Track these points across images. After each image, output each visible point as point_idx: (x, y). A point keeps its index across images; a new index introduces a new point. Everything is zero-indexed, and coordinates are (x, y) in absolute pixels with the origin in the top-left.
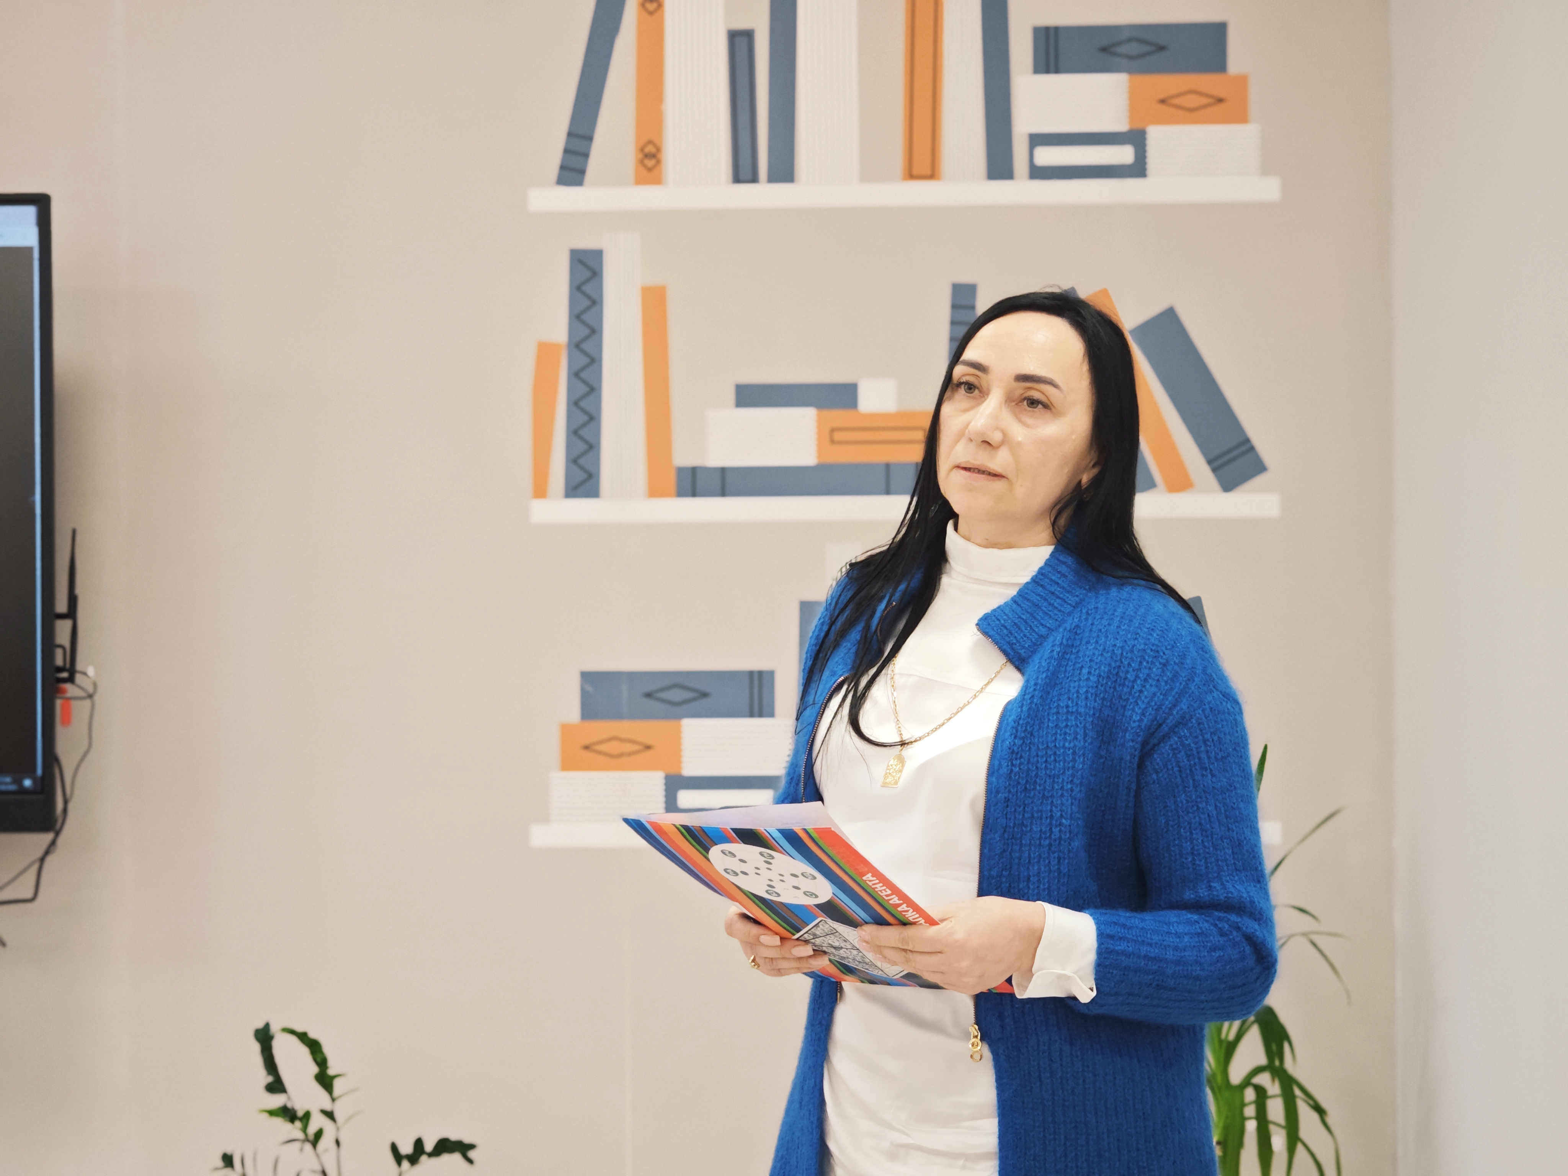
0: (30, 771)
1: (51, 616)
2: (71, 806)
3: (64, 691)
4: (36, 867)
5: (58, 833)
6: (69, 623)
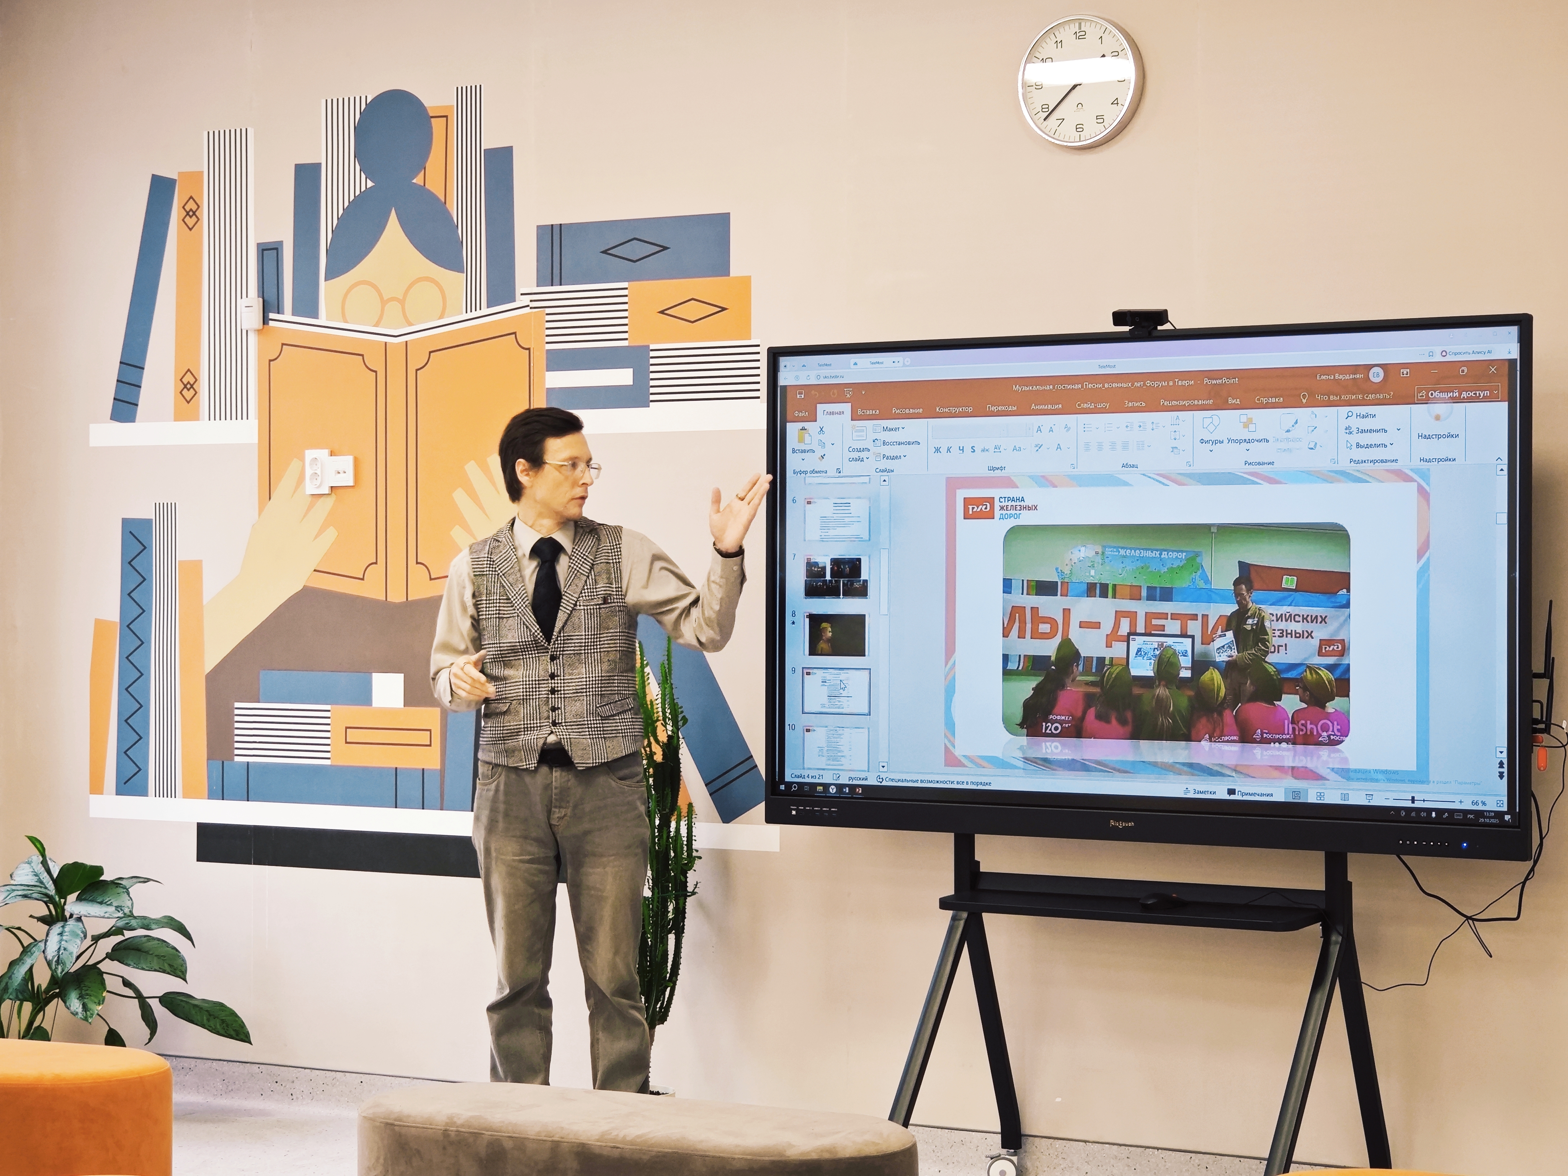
1: (1529, 675)
2: (1546, 842)
3: (1541, 741)
4: (1518, 889)
5: (1536, 862)
6: (1546, 682)
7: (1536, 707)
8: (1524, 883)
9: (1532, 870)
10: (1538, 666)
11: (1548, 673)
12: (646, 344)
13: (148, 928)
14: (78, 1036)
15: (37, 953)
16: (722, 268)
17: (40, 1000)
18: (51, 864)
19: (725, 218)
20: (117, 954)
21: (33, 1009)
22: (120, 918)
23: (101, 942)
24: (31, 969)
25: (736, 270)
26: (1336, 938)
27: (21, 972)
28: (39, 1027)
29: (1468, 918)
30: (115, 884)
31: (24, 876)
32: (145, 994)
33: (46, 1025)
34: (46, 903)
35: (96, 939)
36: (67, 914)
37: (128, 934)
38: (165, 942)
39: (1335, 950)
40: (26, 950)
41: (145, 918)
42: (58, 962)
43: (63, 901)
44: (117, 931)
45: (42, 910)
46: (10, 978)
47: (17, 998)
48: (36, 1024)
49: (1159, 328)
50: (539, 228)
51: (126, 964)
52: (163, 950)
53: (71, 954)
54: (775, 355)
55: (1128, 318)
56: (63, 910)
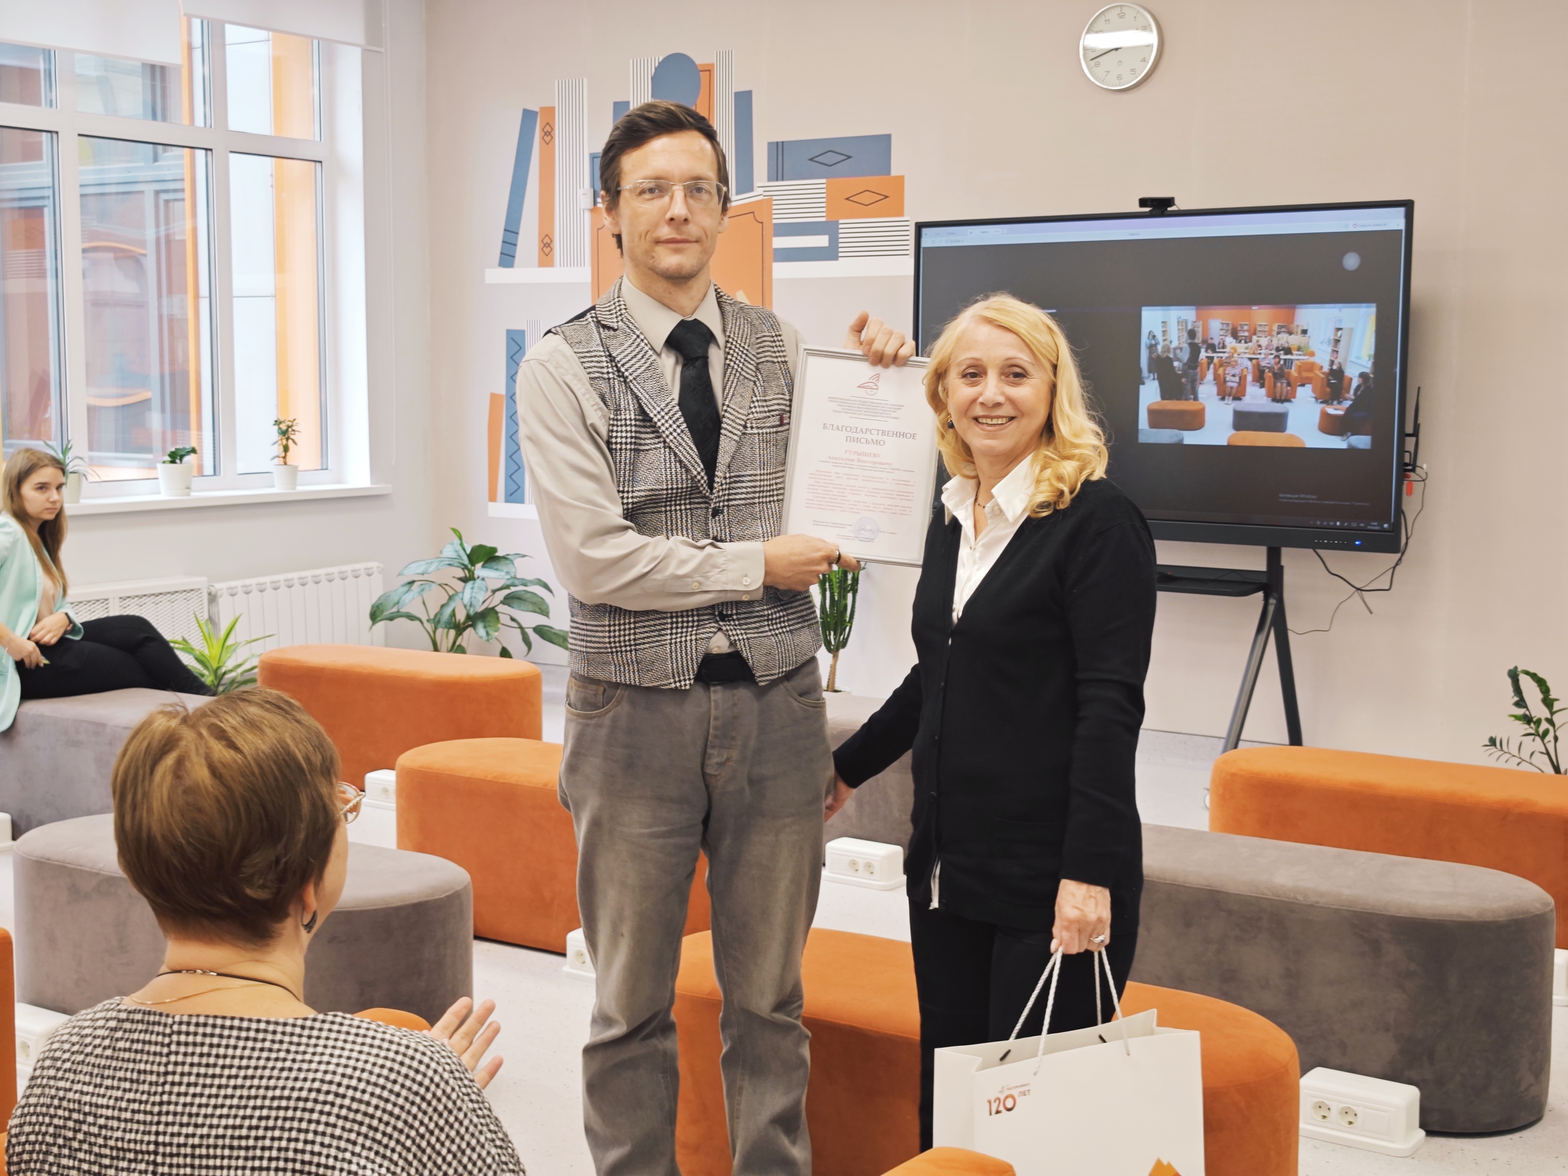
0: (1388, 520)
1: (1403, 435)
2: (1410, 541)
3: (1409, 477)
4: (1391, 571)
5: (1403, 554)
6: (1414, 439)
7: (1407, 455)
8: (1394, 568)
9: (1400, 559)
10: (1409, 429)
11: (1416, 434)
12: (835, 220)
13: (525, 585)
14: (483, 652)
15: (457, 599)
16: (886, 168)
17: (460, 629)
18: (465, 545)
19: (888, 138)
20: (508, 600)
21: (456, 634)
22: (508, 579)
23: (497, 593)
24: (454, 611)
25: (894, 172)
26: (1272, 601)
27: (448, 611)
28: (460, 646)
29: (1358, 589)
30: (505, 558)
31: (449, 552)
32: (524, 625)
33: (464, 644)
34: (463, 569)
35: (494, 592)
36: (476, 576)
37: (513, 589)
38: (535, 594)
39: (1271, 609)
40: (451, 598)
41: (523, 579)
42: (471, 605)
43: (473, 568)
44: (507, 587)
45: (461, 573)
46: (441, 614)
47: (446, 627)
48: (458, 643)
49: (1169, 209)
50: (770, 144)
51: (513, 607)
52: (535, 599)
53: (479, 600)
54: (920, 227)
55: (1149, 203)
56: (473, 574)
